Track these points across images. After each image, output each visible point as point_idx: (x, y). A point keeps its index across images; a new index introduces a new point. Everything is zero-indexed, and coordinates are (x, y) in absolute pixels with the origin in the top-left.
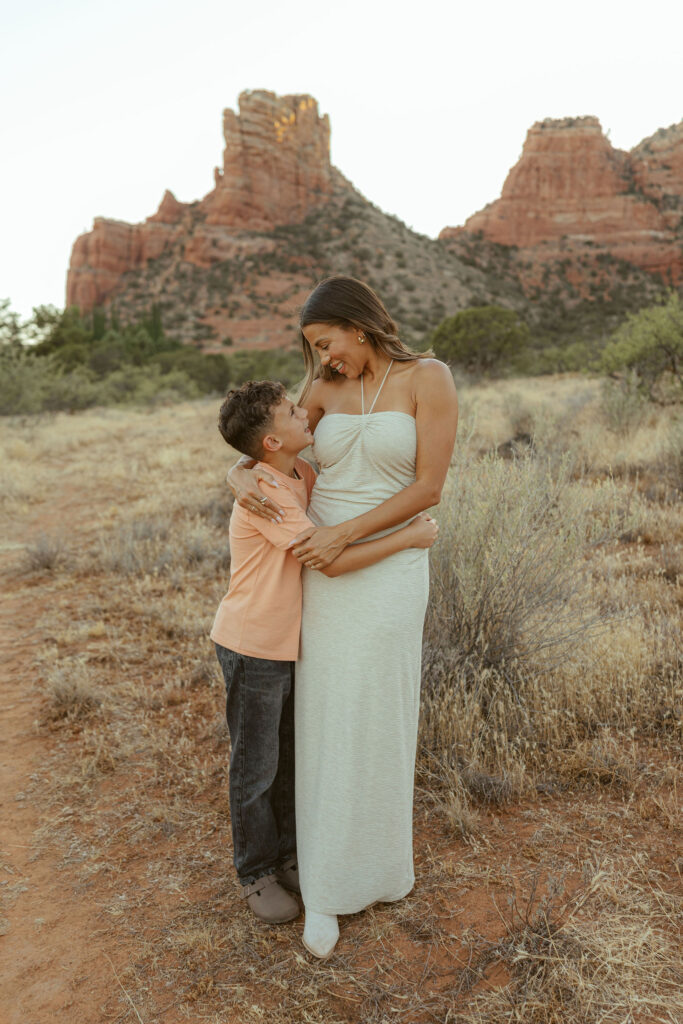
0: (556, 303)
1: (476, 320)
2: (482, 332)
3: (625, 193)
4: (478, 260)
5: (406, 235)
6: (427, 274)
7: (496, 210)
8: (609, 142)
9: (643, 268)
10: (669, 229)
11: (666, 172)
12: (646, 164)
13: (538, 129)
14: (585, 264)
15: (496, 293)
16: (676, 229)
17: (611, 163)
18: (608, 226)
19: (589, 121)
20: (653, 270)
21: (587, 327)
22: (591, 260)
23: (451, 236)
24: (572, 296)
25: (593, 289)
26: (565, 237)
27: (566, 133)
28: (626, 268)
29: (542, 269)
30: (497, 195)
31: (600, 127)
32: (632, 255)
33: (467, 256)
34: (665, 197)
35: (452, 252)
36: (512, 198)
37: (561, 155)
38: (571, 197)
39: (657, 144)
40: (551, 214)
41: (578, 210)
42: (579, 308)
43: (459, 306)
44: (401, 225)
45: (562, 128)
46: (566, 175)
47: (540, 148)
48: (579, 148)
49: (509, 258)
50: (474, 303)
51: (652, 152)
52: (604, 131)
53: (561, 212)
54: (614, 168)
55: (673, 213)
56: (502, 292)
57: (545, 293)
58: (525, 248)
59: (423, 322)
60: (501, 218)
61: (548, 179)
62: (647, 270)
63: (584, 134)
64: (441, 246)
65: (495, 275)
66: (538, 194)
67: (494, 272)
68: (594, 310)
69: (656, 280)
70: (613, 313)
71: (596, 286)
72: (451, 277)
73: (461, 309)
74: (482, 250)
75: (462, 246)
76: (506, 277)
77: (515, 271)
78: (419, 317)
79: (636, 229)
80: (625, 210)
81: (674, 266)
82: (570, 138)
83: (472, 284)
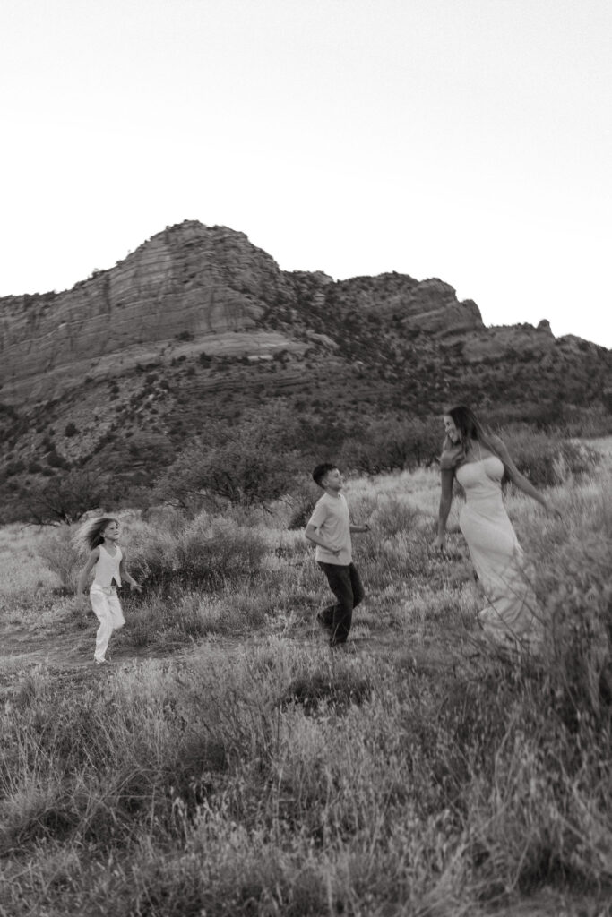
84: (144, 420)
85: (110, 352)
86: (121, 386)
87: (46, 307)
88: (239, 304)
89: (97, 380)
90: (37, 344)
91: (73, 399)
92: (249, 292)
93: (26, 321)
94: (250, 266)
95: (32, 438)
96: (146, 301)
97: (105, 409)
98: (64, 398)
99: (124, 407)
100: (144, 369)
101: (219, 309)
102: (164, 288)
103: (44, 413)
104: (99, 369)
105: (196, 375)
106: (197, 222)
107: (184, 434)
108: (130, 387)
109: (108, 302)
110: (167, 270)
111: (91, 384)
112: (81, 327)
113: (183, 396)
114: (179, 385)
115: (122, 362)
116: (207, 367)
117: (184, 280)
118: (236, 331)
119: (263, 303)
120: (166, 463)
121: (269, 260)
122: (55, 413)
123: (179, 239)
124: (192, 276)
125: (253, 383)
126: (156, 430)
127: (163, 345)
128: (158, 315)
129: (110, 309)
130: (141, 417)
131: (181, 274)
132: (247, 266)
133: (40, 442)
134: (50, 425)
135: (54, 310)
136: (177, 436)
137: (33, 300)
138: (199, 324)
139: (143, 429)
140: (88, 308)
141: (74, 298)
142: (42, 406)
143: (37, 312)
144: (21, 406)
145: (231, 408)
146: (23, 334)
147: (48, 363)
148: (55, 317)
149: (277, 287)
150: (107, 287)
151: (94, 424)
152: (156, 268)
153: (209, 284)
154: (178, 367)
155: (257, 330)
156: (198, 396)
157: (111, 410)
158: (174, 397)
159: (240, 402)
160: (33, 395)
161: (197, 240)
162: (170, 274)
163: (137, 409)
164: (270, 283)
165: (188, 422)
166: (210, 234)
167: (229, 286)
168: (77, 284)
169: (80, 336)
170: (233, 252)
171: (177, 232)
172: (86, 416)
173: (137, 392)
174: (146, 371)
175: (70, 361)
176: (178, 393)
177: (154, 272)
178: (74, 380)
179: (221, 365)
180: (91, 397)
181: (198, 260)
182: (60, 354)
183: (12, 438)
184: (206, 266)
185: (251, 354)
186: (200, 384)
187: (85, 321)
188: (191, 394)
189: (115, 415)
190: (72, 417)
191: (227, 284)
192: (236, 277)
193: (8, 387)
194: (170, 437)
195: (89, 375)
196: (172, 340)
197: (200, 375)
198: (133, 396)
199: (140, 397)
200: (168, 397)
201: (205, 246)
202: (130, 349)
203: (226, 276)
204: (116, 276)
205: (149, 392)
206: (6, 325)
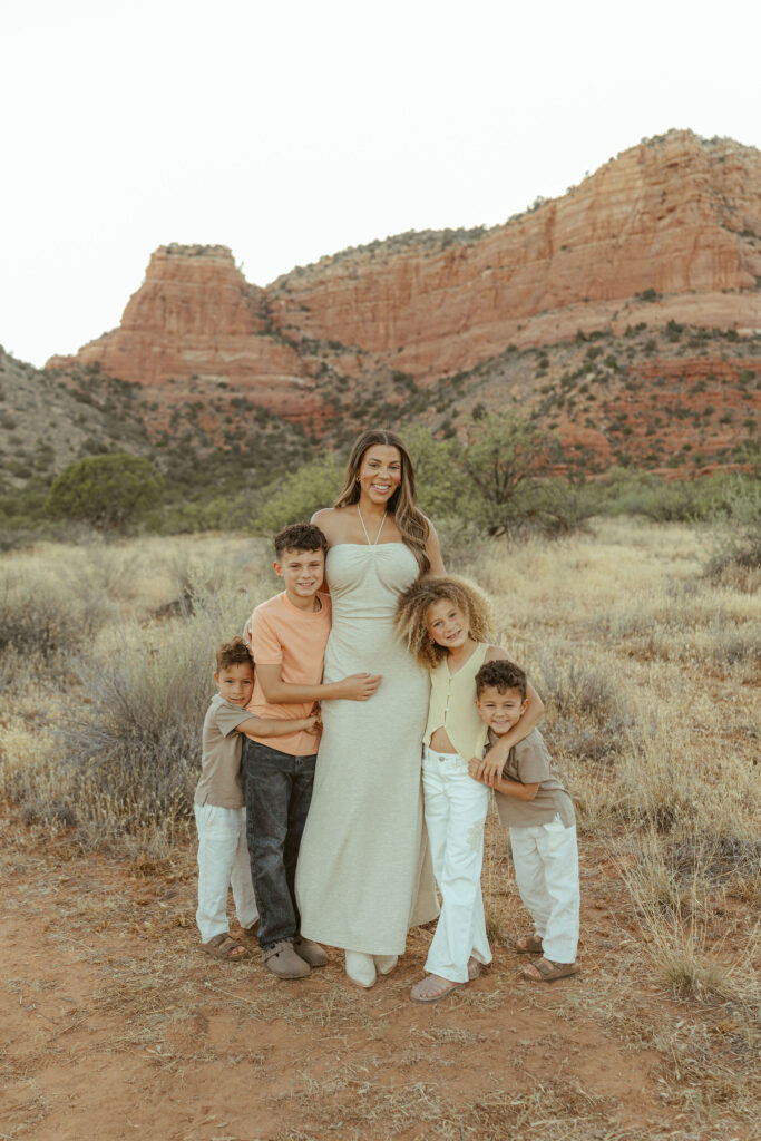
0: (186, 452)
1: (104, 469)
2: (112, 482)
3: (261, 333)
4: (94, 396)
5: (4, 361)
6: (32, 410)
7: (115, 339)
8: (244, 276)
9: (283, 416)
10: (310, 375)
11: (305, 314)
12: (283, 303)
13: (163, 254)
14: (218, 409)
15: (116, 437)
16: (317, 377)
17: (246, 298)
18: (244, 369)
19: (221, 252)
20: (294, 419)
21: (223, 480)
22: (225, 404)
23: (62, 368)
24: (205, 444)
25: (228, 438)
26: (195, 378)
27: (195, 262)
28: (264, 416)
29: (170, 411)
30: (118, 325)
31: (233, 259)
32: (270, 402)
33: (81, 392)
34: (305, 340)
35: (62, 386)
36: (133, 328)
37: (189, 285)
38: (202, 333)
39: (294, 283)
40: (179, 350)
41: (210, 348)
42: (213, 459)
43: (72, 449)
45: (190, 255)
46: (196, 308)
47: (163, 276)
48: (209, 279)
49: (130, 397)
50: (90, 447)
51: (290, 291)
52: (237, 264)
53: (190, 348)
54: (249, 304)
55: (313, 358)
56: (124, 437)
57: (174, 439)
58: (150, 386)
59: (26, 468)
60: (122, 350)
61: (175, 310)
62: (287, 418)
63: (217, 265)
64: (49, 378)
65: (115, 416)
66: (164, 327)
67: (113, 411)
68: (230, 460)
69: (297, 430)
70: (251, 465)
71: (232, 434)
72: (60, 415)
73: (75, 454)
74: (99, 386)
75: (74, 379)
76: (127, 418)
77: (138, 412)
78: (22, 461)
79: (274, 373)
80: (261, 352)
81: (316, 416)
82: (200, 267)
83: (87, 424)
84: (576, 409)
85: (545, 312)
86: (552, 358)
87: (471, 246)
88: (736, 252)
89: (522, 349)
90: (452, 296)
92: (754, 235)
93: (442, 264)
94: (760, 196)
95: (430, 420)
96: (602, 243)
97: (527, 389)
98: (477, 369)
99: (553, 388)
100: (587, 337)
101: (704, 257)
102: (628, 226)
103: (450, 388)
104: (526, 334)
105: (658, 351)
106: (689, 131)
107: (628, 432)
108: (564, 361)
109: (550, 242)
110: (637, 200)
111: (514, 354)
112: (510, 277)
113: (635, 379)
114: (631, 363)
115: (558, 327)
116: (674, 340)
117: (659, 215)
118: (724, 292)
120: (597, 470)
123: (659, 156)
124: (671, 210)
125: (739, 367)
126: (590, 424)
127: (618, 306)
128: (616, 263)
129: (551, 253)
130: (572, 404)
131: (655, 206)
132: (755, 197)
133: (439, 425)
134: (454, 405)
135: (479, 251)
136: (619, 434)
137: (455, 237)
138: (672, 280)
139: (573, 421)
140: (523, 250)
141: (507, 236)
142: (448, 378)
143: (458, 253)
144: (423, 375)
145: (700, 402)
146: (437, 281)
147: (463, 322)
148: (479, 261)
150: (551, 222)
151: (510, 407)
152: (622, 197)
153: (693, 219)
154: (633, 337)
155: (757, 291)
156: (656, 380)
157: (535, 391)
158: (622, 380)
159: (716, 394)
160: (440, 363)
161: (686, 158)
162: (640, 206)
163: (568, 392)
166: (706, 149)
167: (723, 226)
168: (512, 218)
169: (507, 288)
170: (736, 176)
171: (658, 146)
172: (501, 395)
173: (573, 370)
174: (590, 341)
175: (490, 321)
176: (628, 375)
177: (618, 203)
178: (492, 346)
179: (695, 340)
180: (510, 371)
181: (684, 187)
182: (479, 311)
183: (406, 417)
184: (693, 196)
185: (743, 326)
186: (662, 365)
187: (517, 267)
188: (647, 377)
189: (538, 397)
190: (484, 396)
191: (721, 223)
192: (736, 212)
193: (410, 351)
194: (608, 435)
195: (513, 341)
196: (630, 299)
197: (663, 351)
198: (567, 374)
199: (576, 376)
200: (613, 379)
201: (695, 166)
202: (571, 310)
203: (720, 211)
204: (565, 207)
205: (589, 370)
206: (417, 268)
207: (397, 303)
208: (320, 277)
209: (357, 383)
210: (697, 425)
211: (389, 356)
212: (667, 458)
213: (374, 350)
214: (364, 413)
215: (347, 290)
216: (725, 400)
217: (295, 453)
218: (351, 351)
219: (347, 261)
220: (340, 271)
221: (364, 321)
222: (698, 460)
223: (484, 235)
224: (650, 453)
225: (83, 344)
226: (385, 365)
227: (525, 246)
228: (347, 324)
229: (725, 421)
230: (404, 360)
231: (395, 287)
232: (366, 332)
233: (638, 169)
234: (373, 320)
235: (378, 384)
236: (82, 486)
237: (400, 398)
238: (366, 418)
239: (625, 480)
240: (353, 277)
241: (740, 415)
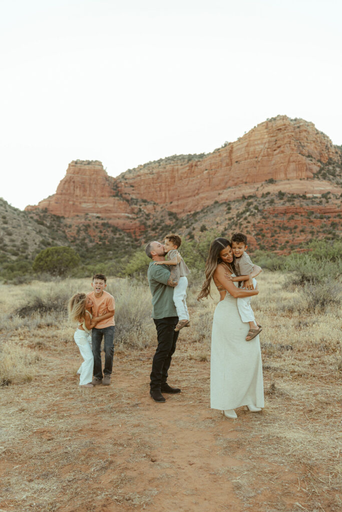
0: (83, 244)
1: (56, 252)
3: (114, 196)
4: (45, 222)
5: (8, 208)
6: (19, 228)
7: (54, 198)
8: (107, 173)
9: (123, 230)
10: (134, 213)
11: (132, 188)
12: (123, 184)
13: (74, 164)
14: (97, 227)
15: (54, 239)
16: (137, 214)
17: (108, 182)
18: (107, 211)
19: (98, 163)
20: (128, 231)
21: (98, 256)
22: (99, 225)
23: (32, 210)
24: (91, 241)
25: (101, 239)
26: (87, 214)
27: (87, 167)
28: (115, 230)
29: (76, 228)
30: (55, 193)
31: (103, 166)
32: (118, 224)
33: (39, 220)
34: (132, 199)
35: (32, 218)
36: (61, 194)
37: (85, 177)
38: (90, 196)
39: (127, 176)
40: (80, 203)
41: (93, 202)
42: (94, 247)
43: (36, 244)
44: (5, 203)
45: (85, 165)
46: (87, 186)
47: (74, 173)
48: (93, 174)
49: (60, 222)
50: (43, 243)
51: (126, 179)
52: (104, 168)
53: (85, 202)
54: (109, 184)
55: (135, 206)
56: (57, 239)
57: (78, 239)
58: (68, 217)
59: (17, 252)
60: (56, 203)
61: (79, 187)
62: (125, 231)
63: (95, 168)
64: (26, 214)
65: (54, 230)
66: (74, 194)
67: (53, 228)
68: (101, 248)
69: (129, 235)
70: (110, 250)
71: (102, 237)
72: (31, 230)
73: (37, 246)
74: (47, 218)
75: (37, 215)
76: (59, 231)
77: (63, 228)
78: (15, 249)
79: (119, 213)
80: (114, 204)
81: (137, 229)
82: (89, 169)
83: (42, 233)
84: (242, 227)
85: (229, 187)
86: (232, 206)
87: (199, 161)
88: (305, 164)
89: (220, 202)
90: (192, 181)
91: (207, 212)
92: (312, 157)
93: (188, 168)
94: (314, 142)
95: (184, 230)
96: (251, 160)
97: (223, 219)
98: (202, 211)
99: (233, 218)
100: (246, 198)
101: (292, 166)
102: (262, 154)
103: (191, 218)
104: (222, 196)
105: (275, 203)
106: (285, 116)
107: (264, 236)
108: (237, 207)
109: (231, 160)
110: (265, 143)
111: (217, 205)
112: (215, 173)
113: (266, 214)
114: (264, 208)
115: (235, 194)
116: (281, 199)
117: (275, 149)
118: (301, 179)
119: (319, 164)
120: (251, 251)
121: (326, 138)
122: (197, 218)
123: (274, 126)
124: (279, 147)
125: (307, 210)
126: (248, 233)
127: (259, 185)
128: (258, 168)
129: (232, 164)
130: (241, 225)
131: (273, 145)
132: (312, 142)
133: (187, 233)
134: (193, 225)
135: (203, 163)
136: (260, 237)
137: (193, 157)
138: (280, 175)
140: (220, 163)
141: (214, 157)
142: (191, 214)
143: (194, 164)
144: (181, 213)
145: (292, 224)
146: (186, 175)
147: (196, 192)
148: (203, 167)
149: (329, 155)
150: (231, 152)
151: (216, 226)
152: (259, 142)
153: (288, 151)
154: (265, 198)
155: (314, 179)
156: (274, 215)
157: (226, 219)
158: (261, 215)
159: (298, 220)
160: (187, 208)
161: (284, 127)
162: (267, 145)
163: (239, 220)
164: (325, 152)
165: (267, 230)
166: (292, 123)
167: (300, 153)
168: (216, 150)
169: (214, 178)
170: (304, 134)
171: (273, 122)
172: (212, 221)
173: (241, 211)
174: (247, 199)
175: (207, 191)
176: (263, 213)
177: (258, 144)
178: (208, 201)
179: (290, 199)
180: (216, 211)
181: (284, 138)
182: (203, 187)
183: (174, 230)
184: (287, 141)
185: (308, 193)
186: (276, 209)
187: (218, 170)
188: (271, 214)
189: (227, 222)
190: (205, 221)
191: (299, 152)
192: (305, 148)
193: (175, 203)
194: (255, 237)
195: (217, 199)
196: (263, 182)
197: (277, 203)
198: (238, 212)
199: (242, 213)
200: (257, 214)
201: (288, 130)
202: (240, 187)
203: (298, 147)
204: (237, 146)
205: (247, 211)
206: (178, 170)
207: (170, 184)
208: (138, 173)
209: (154, 217)
210: (291, 233)
211: (166, 205)
212: (279, 246)
213: (161, 203)
214: (157, 228)
215: (149, 179)
216: (302, 223)
217: (128, 245)
218: (151, 203)
219: (149, 167)
220: (146, 171)
221: (156, 191)
222: (292, 247)
223: (204, 157)
224: (272, 244)
225: (40, 201)
226: (165, 209)
227: (221, 161)
228: (149, 192)
229: (302, 231)
230: (172, 207)
231: (169, 177)
232: (157, 196)
233: (266, 131)
234: (160, 191)
235: (162, 217)
236: (47, 259)
237: (171, 222)
238: (157, 231)
239: (261, 255)
240: (152, 173)
241: (308, 229)
